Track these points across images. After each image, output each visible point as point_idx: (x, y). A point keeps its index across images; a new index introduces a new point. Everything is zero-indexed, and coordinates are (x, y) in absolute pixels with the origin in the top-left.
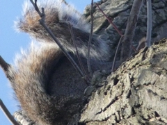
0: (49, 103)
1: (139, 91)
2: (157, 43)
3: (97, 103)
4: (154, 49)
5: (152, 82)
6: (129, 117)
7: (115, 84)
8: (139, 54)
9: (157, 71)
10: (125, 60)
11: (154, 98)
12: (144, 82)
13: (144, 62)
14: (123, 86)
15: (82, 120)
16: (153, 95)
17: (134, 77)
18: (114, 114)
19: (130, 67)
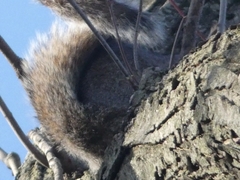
0: (82, 116)
1: (208, 99)
2: (233, 28)
3: (149, 116)
4: (230, 36)
5: (227, 85)
6: (194, 138)
7: (174, 88)
8: (207, 44)
9: (234, 69)
10: (187, 53)
11: (231, 110)
12: (216, 85)
13: (216, 54)
14: (186, 91)
15: (127, 142)
16: (229, 105)
17: (202, 77)
18: (173, 134)
19: (196, 62)
